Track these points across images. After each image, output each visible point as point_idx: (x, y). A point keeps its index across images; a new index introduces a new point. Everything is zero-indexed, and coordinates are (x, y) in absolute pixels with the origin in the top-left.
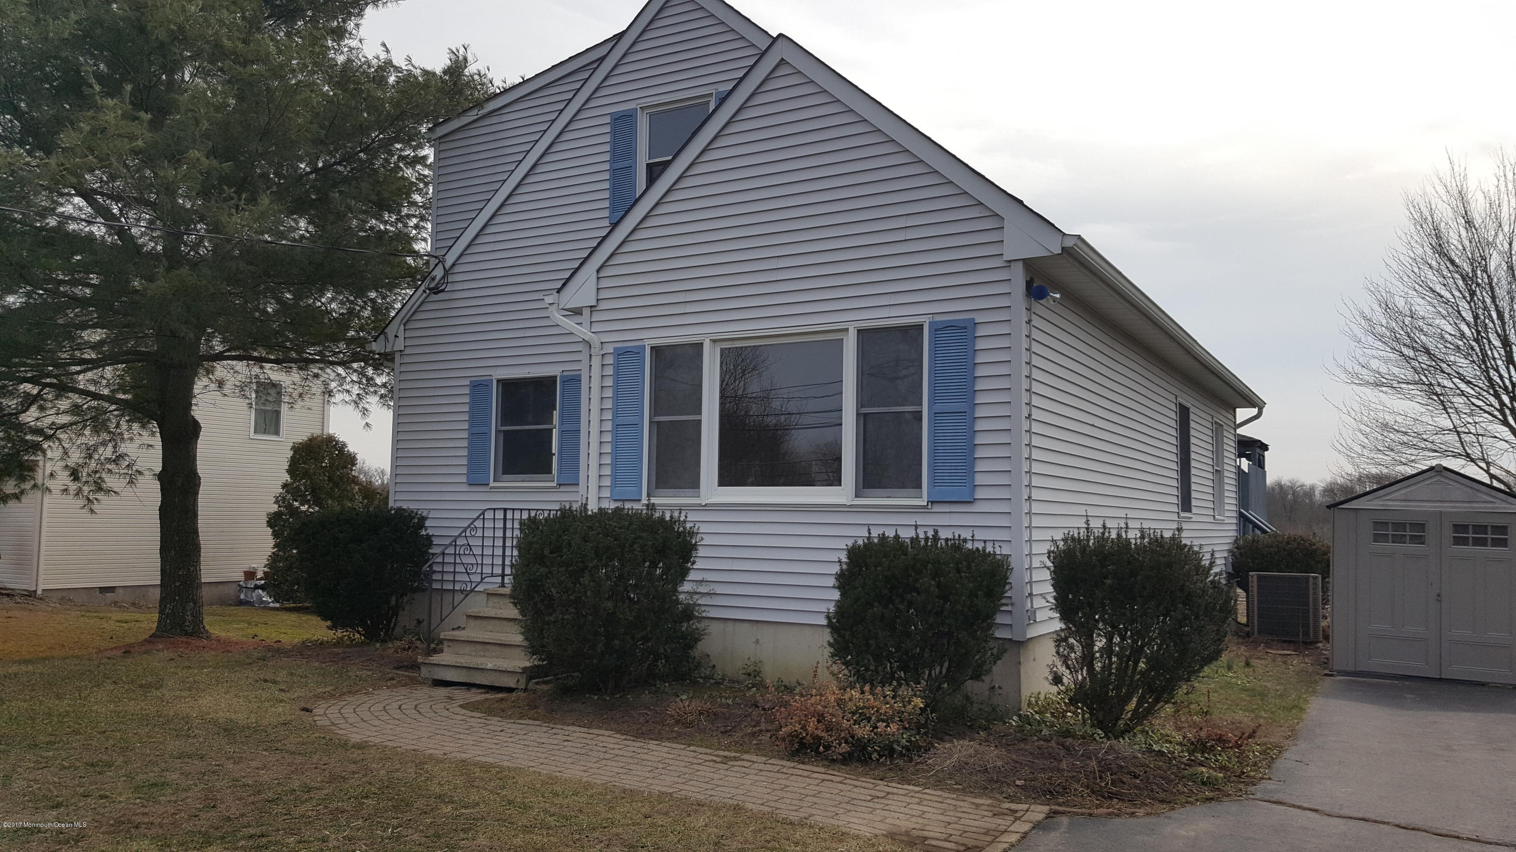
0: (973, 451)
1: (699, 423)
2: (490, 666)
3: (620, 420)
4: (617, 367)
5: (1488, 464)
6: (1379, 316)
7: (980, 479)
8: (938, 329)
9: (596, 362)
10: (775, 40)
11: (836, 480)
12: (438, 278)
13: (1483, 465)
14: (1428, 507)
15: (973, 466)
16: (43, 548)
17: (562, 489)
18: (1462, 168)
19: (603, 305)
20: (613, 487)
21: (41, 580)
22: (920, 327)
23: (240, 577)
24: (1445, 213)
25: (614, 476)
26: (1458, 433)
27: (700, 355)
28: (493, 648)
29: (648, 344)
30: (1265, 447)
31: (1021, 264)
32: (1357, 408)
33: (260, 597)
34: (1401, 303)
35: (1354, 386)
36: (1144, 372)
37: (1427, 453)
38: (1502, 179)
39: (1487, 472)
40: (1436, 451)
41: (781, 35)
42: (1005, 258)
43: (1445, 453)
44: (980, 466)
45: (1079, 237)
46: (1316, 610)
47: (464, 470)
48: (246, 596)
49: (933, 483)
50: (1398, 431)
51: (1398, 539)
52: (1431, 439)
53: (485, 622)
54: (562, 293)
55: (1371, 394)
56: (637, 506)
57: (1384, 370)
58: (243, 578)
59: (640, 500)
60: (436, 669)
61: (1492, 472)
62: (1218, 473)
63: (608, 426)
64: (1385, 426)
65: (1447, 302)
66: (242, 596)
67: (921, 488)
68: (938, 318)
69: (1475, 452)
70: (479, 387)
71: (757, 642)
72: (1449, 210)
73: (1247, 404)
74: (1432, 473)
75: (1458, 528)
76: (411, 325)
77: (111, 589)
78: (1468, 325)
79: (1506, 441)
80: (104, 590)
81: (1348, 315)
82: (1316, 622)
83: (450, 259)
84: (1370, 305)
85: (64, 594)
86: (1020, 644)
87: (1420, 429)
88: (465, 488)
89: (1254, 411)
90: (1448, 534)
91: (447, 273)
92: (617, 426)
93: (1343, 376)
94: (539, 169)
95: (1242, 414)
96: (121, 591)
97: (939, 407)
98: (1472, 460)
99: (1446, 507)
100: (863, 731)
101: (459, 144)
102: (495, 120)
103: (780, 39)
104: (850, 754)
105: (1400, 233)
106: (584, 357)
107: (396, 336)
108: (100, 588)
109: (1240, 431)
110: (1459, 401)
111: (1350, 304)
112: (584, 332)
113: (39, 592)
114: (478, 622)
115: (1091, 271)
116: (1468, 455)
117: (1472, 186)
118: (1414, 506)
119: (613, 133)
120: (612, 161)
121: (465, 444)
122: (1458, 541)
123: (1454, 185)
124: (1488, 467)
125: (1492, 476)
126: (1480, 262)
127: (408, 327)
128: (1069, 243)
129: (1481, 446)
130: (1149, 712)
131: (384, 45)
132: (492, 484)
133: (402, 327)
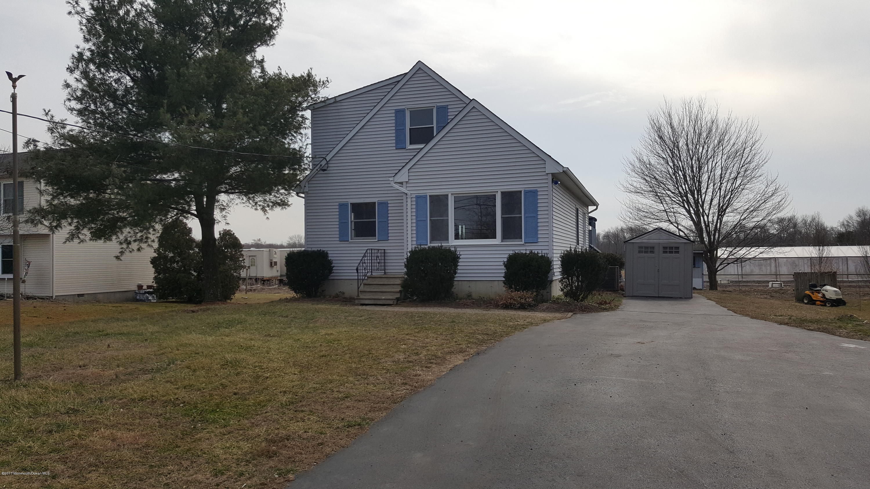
0: (537, 228)
1: (448, 219)
2: (383, 298)
3: (419, 219)
4: (417, 202)
5: (678, 224)
6: (637, 164)
7: (539, 236)
8: (526, 192)
9: (409, 200)
10: (471, 100)
11: (495, 237)
12: (323, 165)
13: (676, 225)
14: (655, 241)
15: (537, 232)
16: (54, 276)
17: (380, 242)
18: (670, 105)
19: (410, 181)
20: (417, 241)
21: (54, 292)
22: (521, 192)
23: (135, 288)
24: (663, 121)
25: (417, 237)
26: (666, 212)
27: (447, 199)
28: (379, 293)
29: (428, 195)
30: (596, 220)
31: (551, 174)
32: (628, 203)
33: (148, 297)
34: (645, 159)
35: (627, 193)
36: (568, 198)
37: (655, 221)
38: (684, 109)
39: (677, 228)
40: (658, 220)
41: (473, 99)
42: (547, 172)
43: (660, 220)
44: (539, 232)
45: (568, 168)
46: (618, 279)
47: (338, 236)
48: (140, 297)
49: (525, 238)
50: (643, 211)
51: (646, 252)
52: (656, 215)
53: (371, 286)
54: (395, 177)
55: (634, 196)
56: (425, 247)
57: (638, 186)
58: (137, 289)
59: (427, 245)
60: (362, 300)
61: (679, 228)
62: (584, 231)
63: (414, 221)
64: (639, 210)
65: (663, 158)
66: (138, 298)
67: (522, 239)
68: (526, 189)
69: (673, 220)
70: (342, 206)
71: (470, 287)
72: (665, 121)
73: (593, 204)
74: (657, 230)
75: (665, 248)
76: (310, 182)
77: (82, 295)
78: (671, 167)
79: (684, 215)
80: (79, 295)
81: (625, 163)
82: (618, 285)
83: (328, 158)
84: (633, 158)
85: (64, 297)
86: (552, 281)
87: (652, 210)
88: (339, 242)
89: (595, 207)
90: (662, 250)
91: (327, 163)
92: (417, 221)
93: (623, 189)
94: (365, 127)
95: (591, 208)
96: (86, 296)
97: (527, 215)
98: (672, 223)
99: (661, 241)
100: (523, 301)
101: (324, 112)
102: (339, 104)
103: (473, 100)
104: (519, 307)
105: (646, 129)
106: (404, 198)
107: (305, 186)
108: (78, 294)
109: (589, 215)
110: (667, 199)
111: (626, 159)
112: (403, 189)
113: (54, 297)
114: (368, 286)
115: (567, 175)
116: (669, 221)
117: (673, 113)
118: (651, 241)
119: (396, 116)
120: (396, 126)
121: (338, 226)
122: (665, 252)
123: (667, 112)
124: (678, 226)
125: (680, 230)
126: (676, 144)
127: (309, 183)
128: (565, 170)
129: (675, 217)
130: (587, 297)
131: (279, 67)
132: (350, 241)
133: (307, 183)
